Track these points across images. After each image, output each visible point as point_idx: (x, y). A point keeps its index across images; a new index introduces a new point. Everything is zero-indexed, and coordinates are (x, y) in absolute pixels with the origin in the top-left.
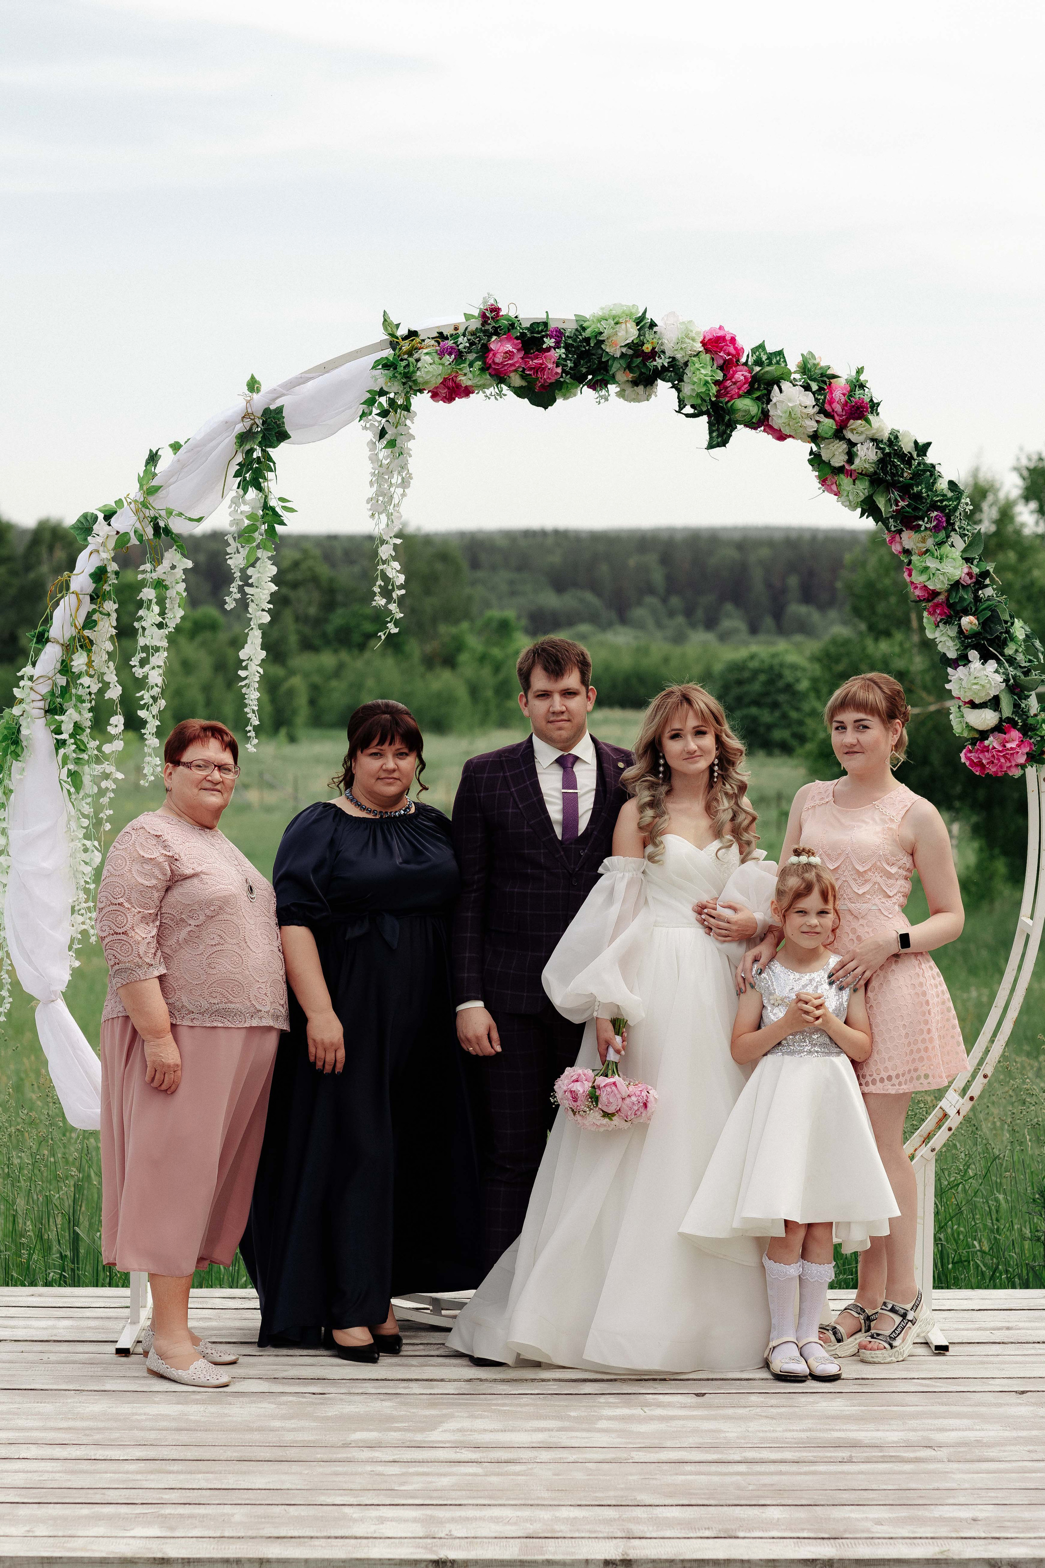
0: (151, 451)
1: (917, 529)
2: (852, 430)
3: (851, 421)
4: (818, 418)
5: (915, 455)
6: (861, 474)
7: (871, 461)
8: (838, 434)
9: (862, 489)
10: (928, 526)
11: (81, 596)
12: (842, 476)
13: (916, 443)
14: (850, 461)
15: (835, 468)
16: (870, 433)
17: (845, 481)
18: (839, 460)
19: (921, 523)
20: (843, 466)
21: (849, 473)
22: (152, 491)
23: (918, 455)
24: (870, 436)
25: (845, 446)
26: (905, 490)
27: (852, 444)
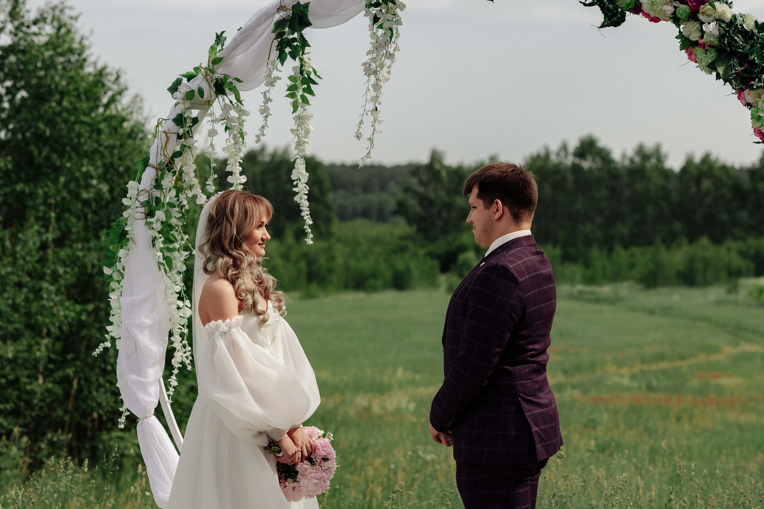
0: (217, 34)
1: (751, 87)
2: (703, 13)
3: (702, 7)
4: (674, 4)
5: (756, 31)
6: (710, 46)
7: (715, 36)
8: (693, 16)
9: (711, 56)
10: (758, 85)
11: (169, 135)
12: (697, 48)
13: (756, 22)
14: (702, 37)
15: (693, 42)
16: (717, 16)
17: (698, 51)
18: (694, 36)
19: (752, 82)
20: (697, 41)
21: (703, 46)
22: (216, 61)
23: (759, 32)
24: (717, 18)
25: (698, 25)
26: (743, 58)
27: (702, 23)
